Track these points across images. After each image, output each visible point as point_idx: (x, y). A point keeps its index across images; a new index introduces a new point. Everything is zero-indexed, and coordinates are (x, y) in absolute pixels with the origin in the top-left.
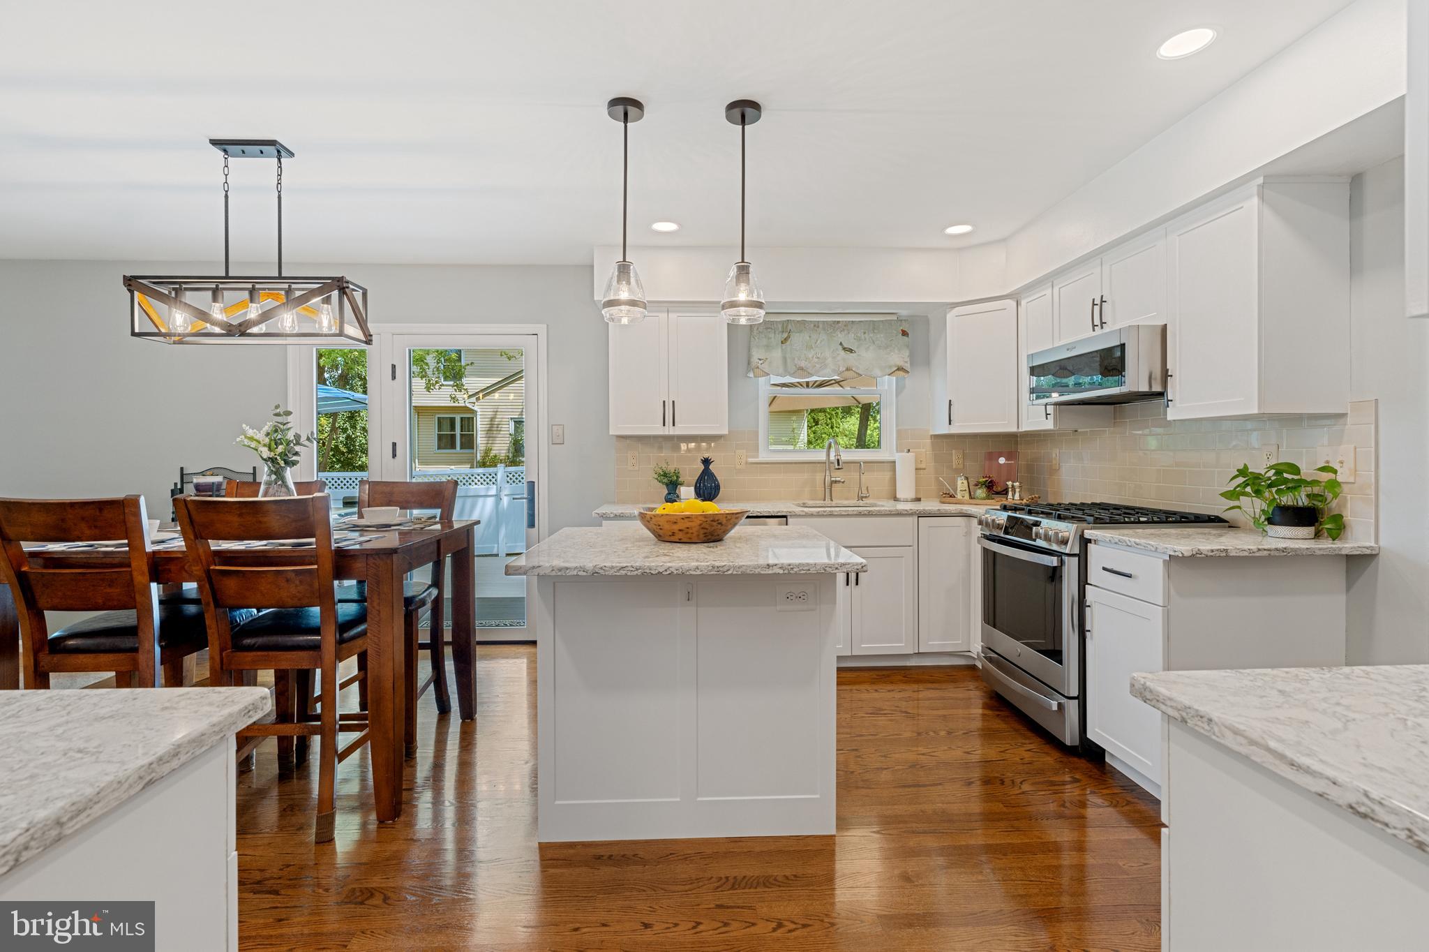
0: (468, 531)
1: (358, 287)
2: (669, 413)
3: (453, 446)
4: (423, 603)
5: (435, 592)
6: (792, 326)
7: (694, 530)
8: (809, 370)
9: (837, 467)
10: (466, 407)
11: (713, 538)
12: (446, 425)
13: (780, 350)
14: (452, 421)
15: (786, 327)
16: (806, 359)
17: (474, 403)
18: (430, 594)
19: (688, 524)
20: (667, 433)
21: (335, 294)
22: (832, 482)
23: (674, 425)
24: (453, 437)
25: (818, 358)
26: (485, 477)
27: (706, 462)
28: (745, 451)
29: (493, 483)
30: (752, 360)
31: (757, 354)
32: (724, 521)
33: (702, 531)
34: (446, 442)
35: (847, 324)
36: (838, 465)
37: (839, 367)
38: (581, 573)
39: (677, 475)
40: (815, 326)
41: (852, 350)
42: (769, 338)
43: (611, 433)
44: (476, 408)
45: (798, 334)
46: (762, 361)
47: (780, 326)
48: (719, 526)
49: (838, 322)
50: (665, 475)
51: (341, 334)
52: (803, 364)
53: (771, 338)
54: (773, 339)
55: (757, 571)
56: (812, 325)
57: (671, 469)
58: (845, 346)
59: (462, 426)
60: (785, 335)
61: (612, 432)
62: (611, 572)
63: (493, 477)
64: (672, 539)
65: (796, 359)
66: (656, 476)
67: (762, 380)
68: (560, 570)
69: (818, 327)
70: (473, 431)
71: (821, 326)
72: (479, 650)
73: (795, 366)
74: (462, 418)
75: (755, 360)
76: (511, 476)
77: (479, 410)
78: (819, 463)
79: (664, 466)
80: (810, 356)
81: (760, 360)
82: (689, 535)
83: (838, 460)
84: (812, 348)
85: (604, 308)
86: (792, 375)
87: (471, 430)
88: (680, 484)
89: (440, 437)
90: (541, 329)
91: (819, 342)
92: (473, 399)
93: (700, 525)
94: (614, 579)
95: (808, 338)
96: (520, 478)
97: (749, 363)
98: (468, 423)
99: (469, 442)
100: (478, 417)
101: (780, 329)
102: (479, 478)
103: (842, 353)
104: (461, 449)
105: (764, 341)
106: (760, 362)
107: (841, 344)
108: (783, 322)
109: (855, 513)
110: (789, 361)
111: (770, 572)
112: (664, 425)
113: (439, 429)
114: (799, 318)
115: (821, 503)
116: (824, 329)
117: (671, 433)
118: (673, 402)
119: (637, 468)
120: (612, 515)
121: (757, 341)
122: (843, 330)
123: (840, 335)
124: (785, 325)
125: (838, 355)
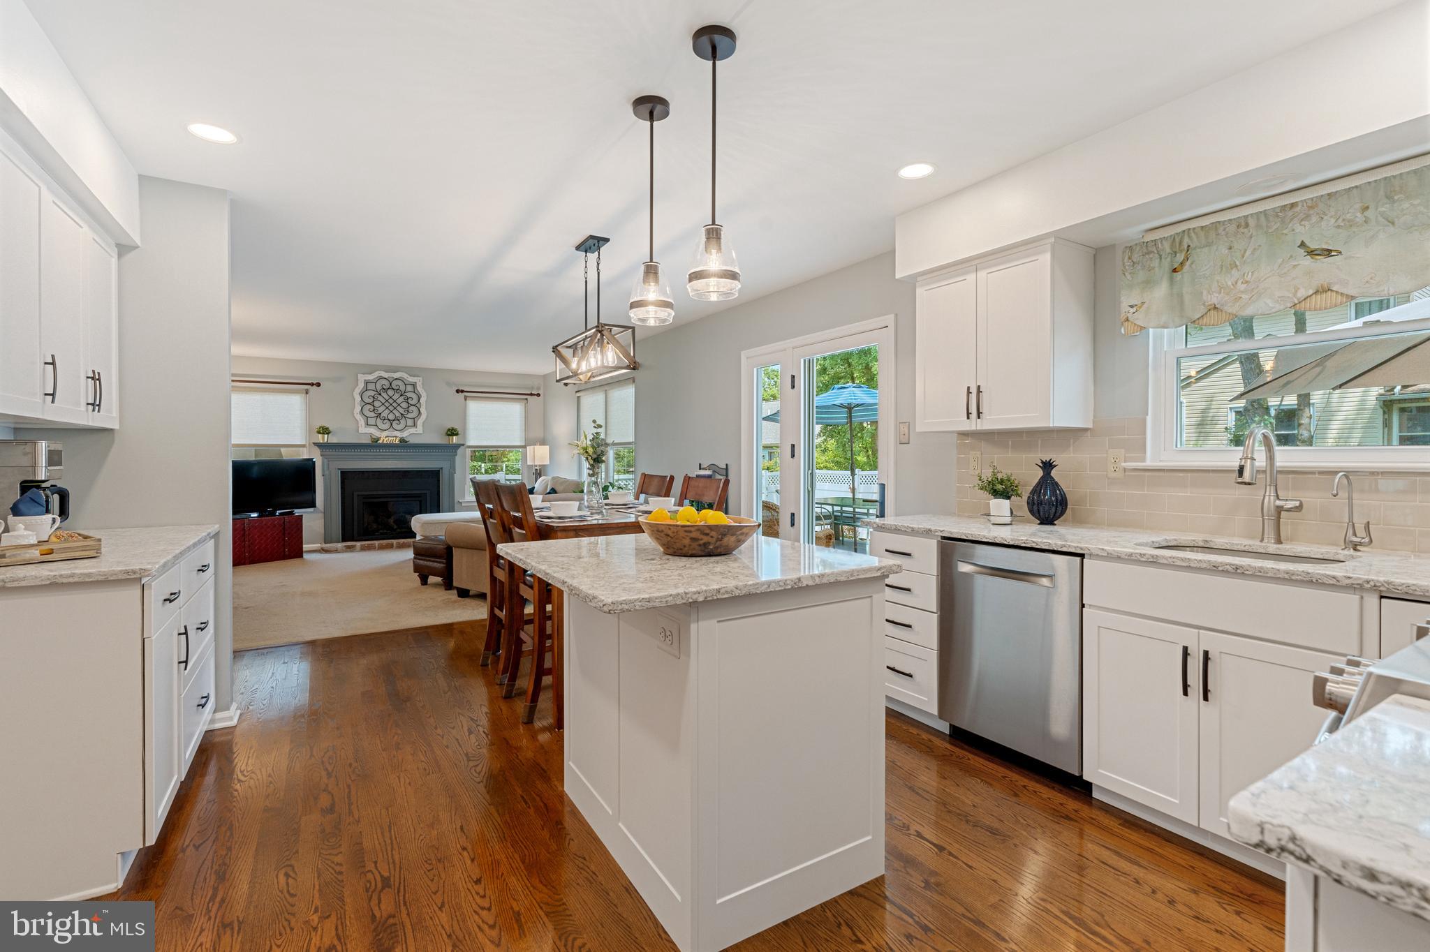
2: (975, 403)
6: (1191, 240)
13: (1169, 286)
15: (1181, 243)
16: (1224, 288)
20: (974, 428)
25: (1247, 282)
27: (1048, 466)
28: (1123, 450)
31: (1127, 299)
35: (1312, 205)
37: (1296, 291)
40: (1238, 226)
41: (1330, 251)
42: (1151, 269)
45: (1206, 250)
46: (1134, 309)
47: (1167, 246)
49: (1293, 205)
52: (1216, 298)
53: (1153, 268)
54: (1157, 269)
56: (1233, 229)
58: (1313, 246)
65: (1203, 293)
69: (1247, 225)
71: (1252, 222)
73: (1204, 304)
75: (1122, 309)
80: (1230, 283)
81: (1132, 307)
84: (1236, 266)
86: (1196, 322)
90: (891, 320)
91: (1248, 253)
95: (1227, 252)
101: (1168, 250)
103: (1308, 261)
105: (1141, 275)
106: (1132, 310)
107: (1303, 245)
108: (1173, 238)
110: (1187, 299)
114: (1207, 221)
115: (1256, 545)
116: (1257, 229)
118: (979, 387)
121: (1129, 277)
122: (1307, 217)
123: (1299, 229)
124: (1177, 240)
125: (1295, 266)
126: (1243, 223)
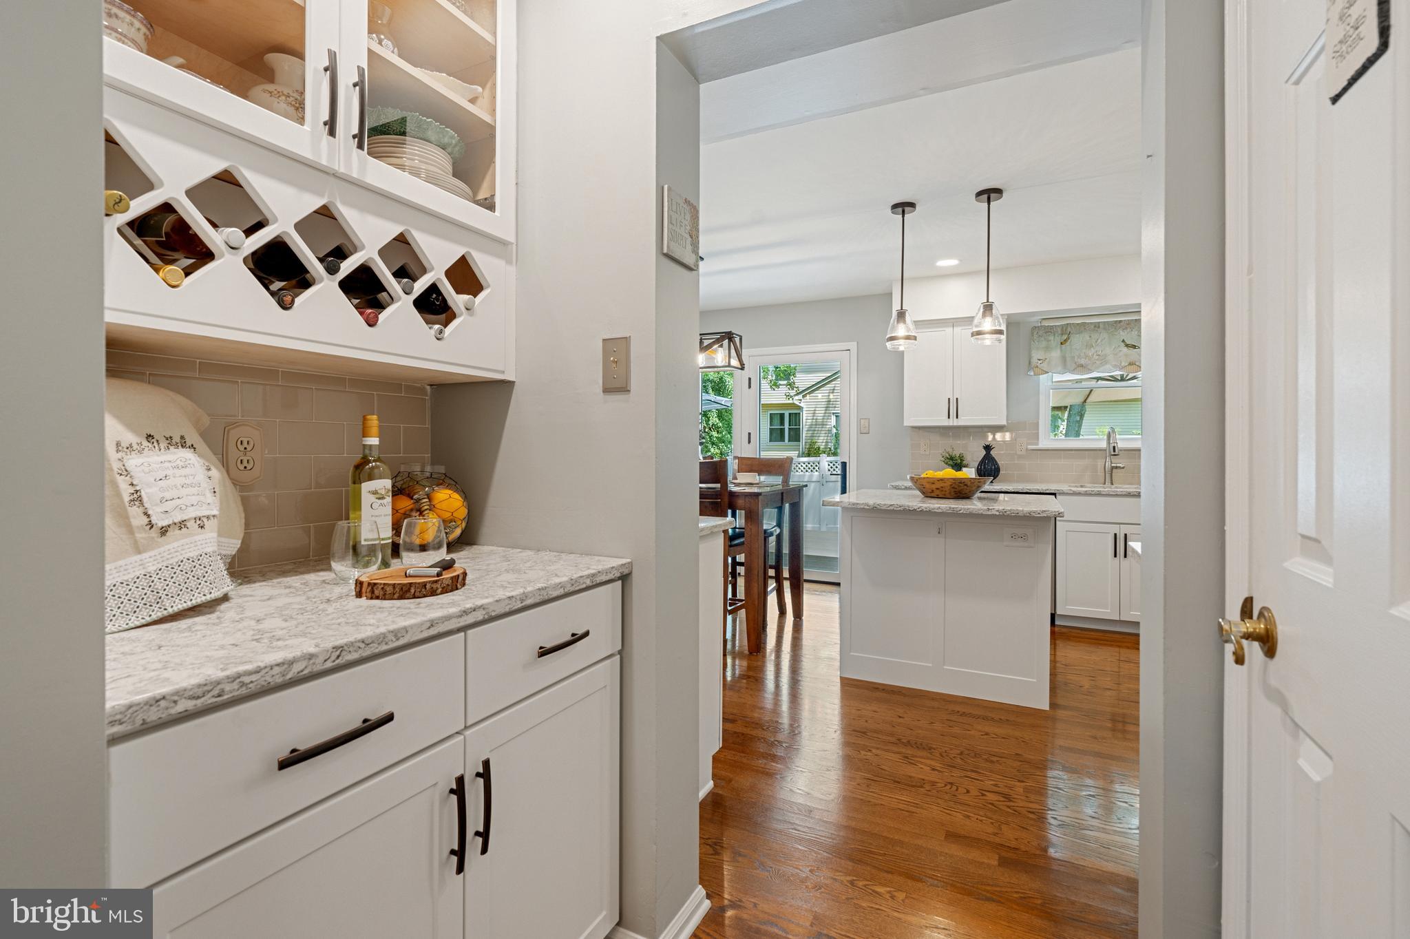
0: (799, 490)
1: (737, 335)
2: (954, 407)
3: (782, 439)
4: (771, 534)
5: (778, 531)
6: (1071, 328)
7: (947, 489)
8: (1089, 367)
9: (1113, 453)
10: (794, 404)
11: (962, 496)
12: (777, 421)
13: (1059, 351)
14: (782, 416)
15: (1066, 330)
16: (1086, 356)
17: (801, 400)
18: (775, 530)
19: (942, 485)
20: (951, 424)
21: (726, 342)
22: (1113, 468)
23: (957, 418)
24: (782, 431)
25: (1099, 355)
26: (809, 466)
27: (988, 448)
28: (1026, 439)
29: (817, 471)
30: (1032, 361)
31: (1036, 355)
32: (969, 484)
33: (953, 490)
34: (777, 435)
35: (1129, 322)
36: (1114, 451)
37: (1121, 363)
38: (866, 507)
39: (961, 458)
40: (1095, 327)
41: (1135, 346)
42: (1049, 341)
43: (905, 424)
44: (802, 405)
45: (1078, 335)
46: (1041, 361)
47: (1059, 330)
48: (965, 487)
49: (1120, 321)
50: (952, 458)
51: (729, 366)
52: (1083, 361)
54: (1052, 341)
55: (980, 512)
56: (1092, 327)
57: (956, 453)
58: (1128, 343)
59: (790, 421)
60: (1065, 337)
61: (907, 423)
62: (884, 508)
63: (816, 466)
64: (932, 495)
65: (1076, 357)
66: (943, 459)
67: (1043, 377)
68: (854, 504)
69: (1099, 327)
70: (799, 426)
71: (1101, 326)
72: (806, 586)
73: (1075, 363)
74: (790, 414)
75: (1034, 360)
76: (831, 465)
77: (805, 407)
78: (1100, 450)
79: (950, 450)
80: (1090, 354)
81: (1039, 360)
82: (943, 493)
83: (1114, 447)
84: (1093, 346)
85: (888, 341)
86: (1073, 371)
87: (798, 424)
88: (965, 467)
89: (771, 431)
90: (853, 346)
91: (1099, 341)
92: (800, 397)
93: (951, 485)
94: (886, 511)
95: (1089, 338)
96: (834, 467)
97: (1030, 363)
98: (795, 418)
99: (795, 436)
100: (804, 412)
101: (1060, 332)
102: (804, 466)
103: (1125, 349)
104: (789, 441)
105: (1044, 344)
106: (1039, 362)
107: (1123, 341)
108: (1062, 326)
109: (1124, 493)
110: (1068, 359)
111: (990, 513)
112: (949, 418)
113: (771, 425)
114: (1079, 321)
115: (1100, 486)
116: (1105, 329)
117: (955, 424)
118: (957, 399)
119: (927, 453)
120: (903, 487)
121: (1037, 343)
122: (1126, 328)
123: (1121, 333)
124: (1064, 328)
125: (1120, 351)
126: (1097, 326)
